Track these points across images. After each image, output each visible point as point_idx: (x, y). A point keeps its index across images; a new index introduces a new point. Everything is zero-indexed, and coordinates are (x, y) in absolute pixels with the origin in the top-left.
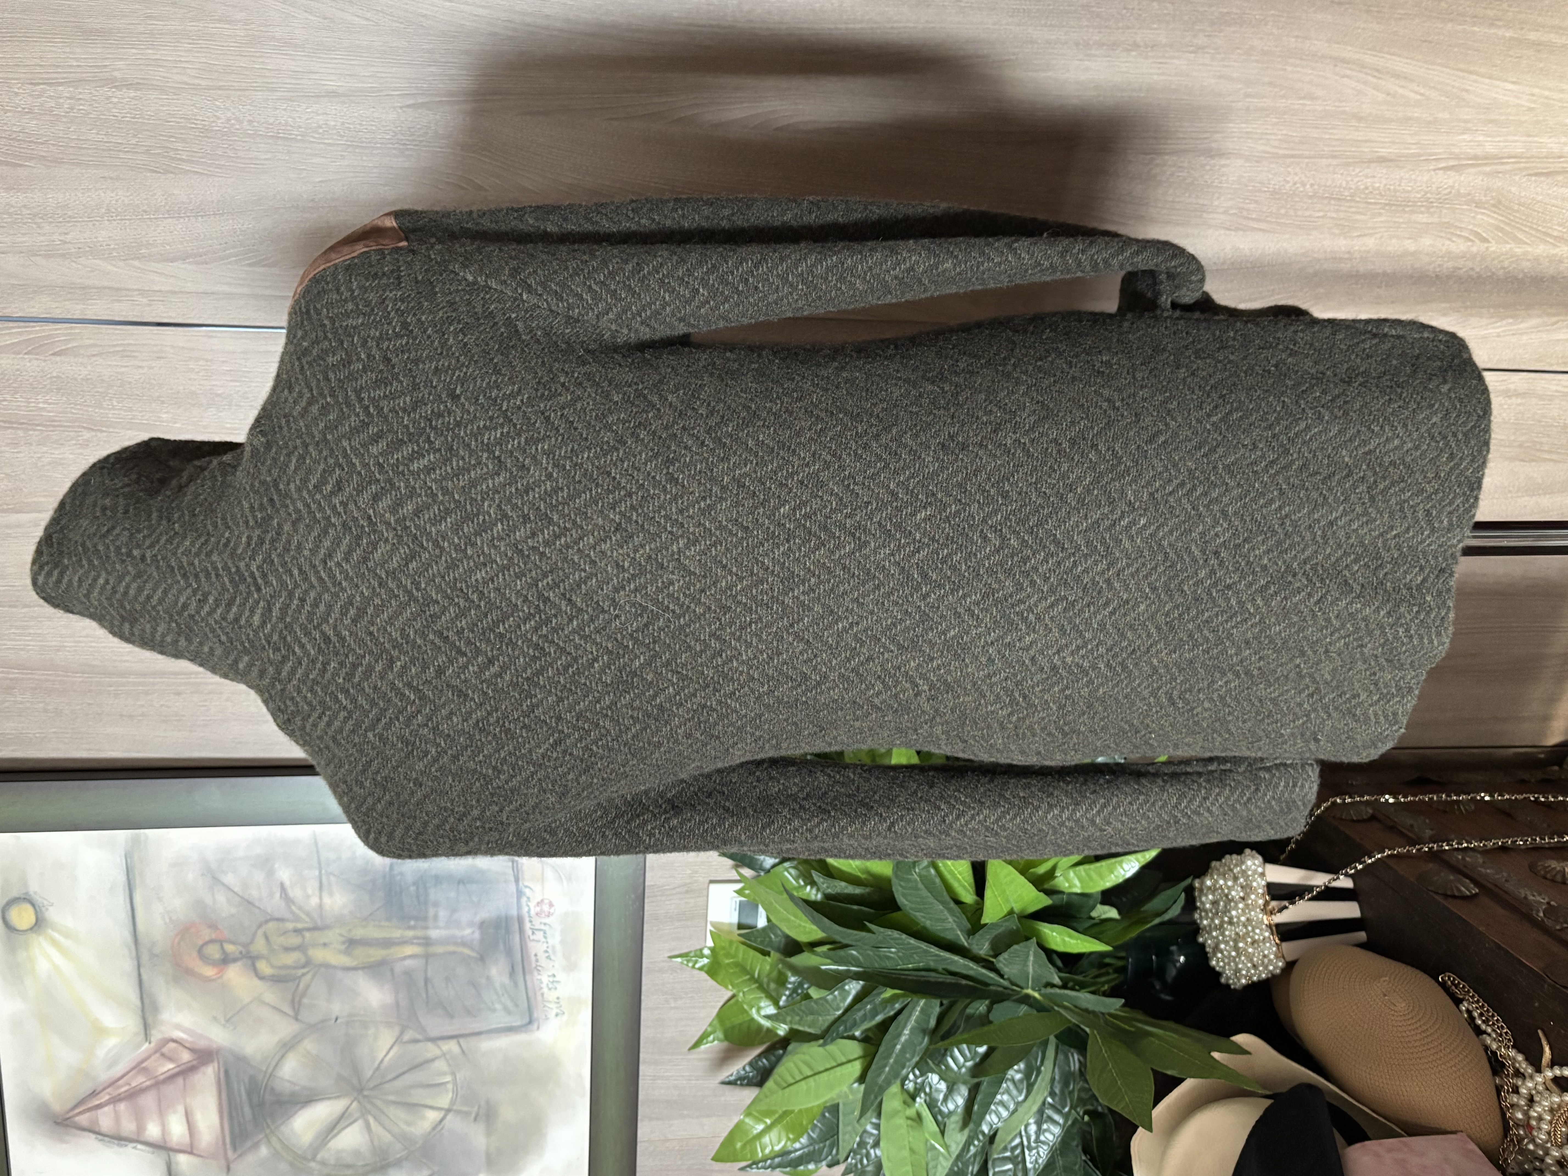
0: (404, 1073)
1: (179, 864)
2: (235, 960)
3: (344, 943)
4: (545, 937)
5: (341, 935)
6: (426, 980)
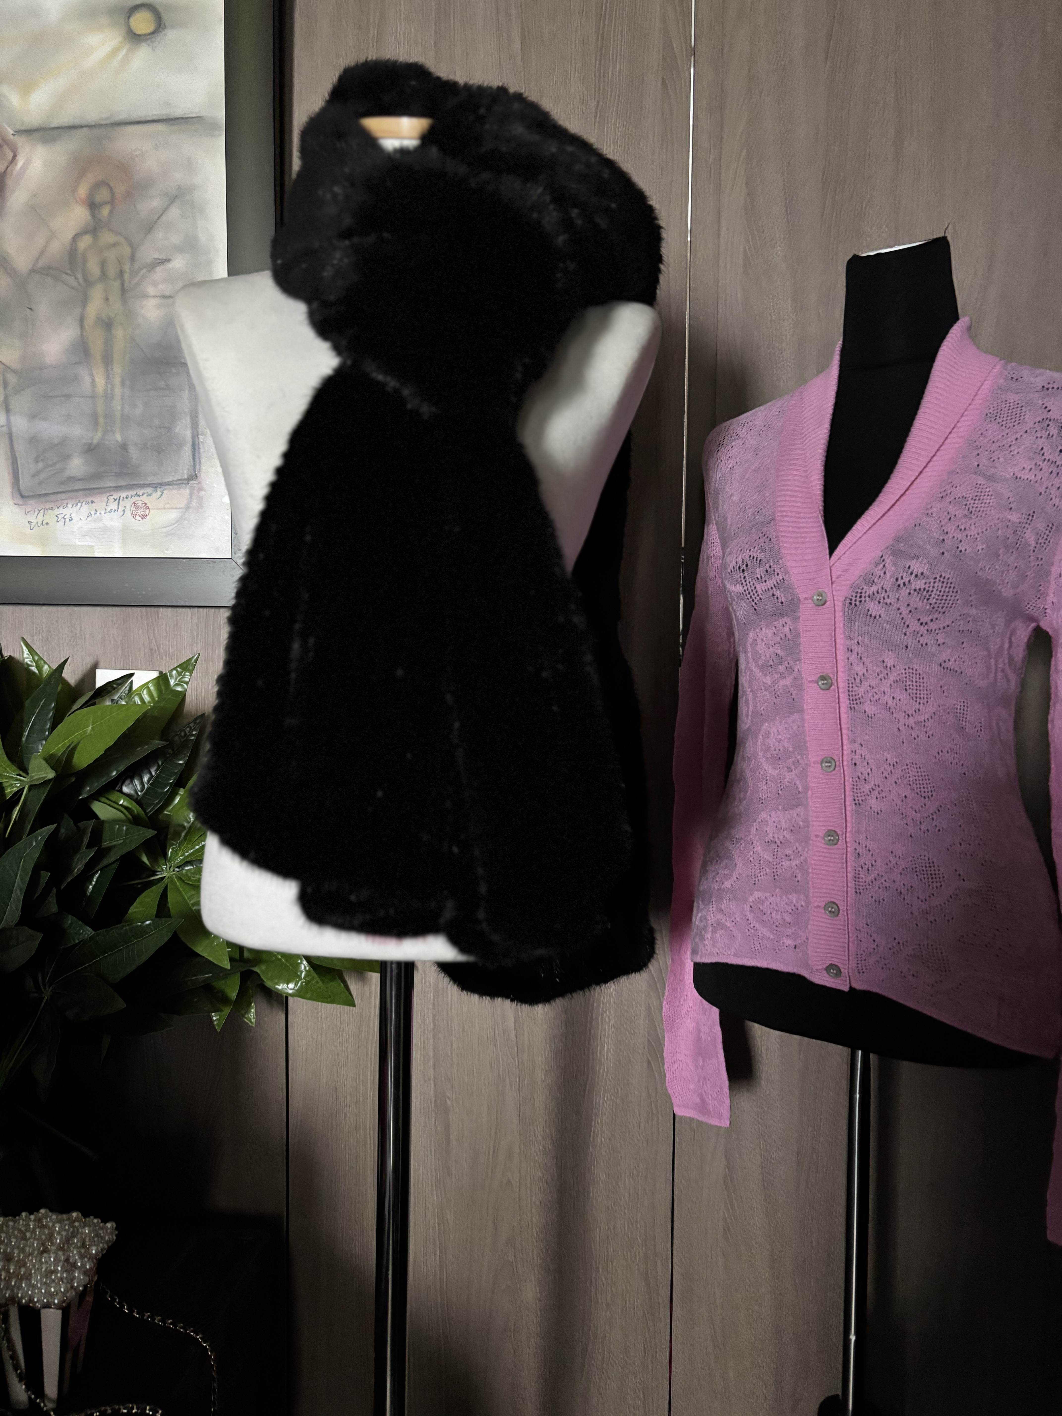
1: (189, 165)
2: (93, 215)
3: (109, 317)
4: (110, 512)
5: (116, 315)
6: (68, 396)
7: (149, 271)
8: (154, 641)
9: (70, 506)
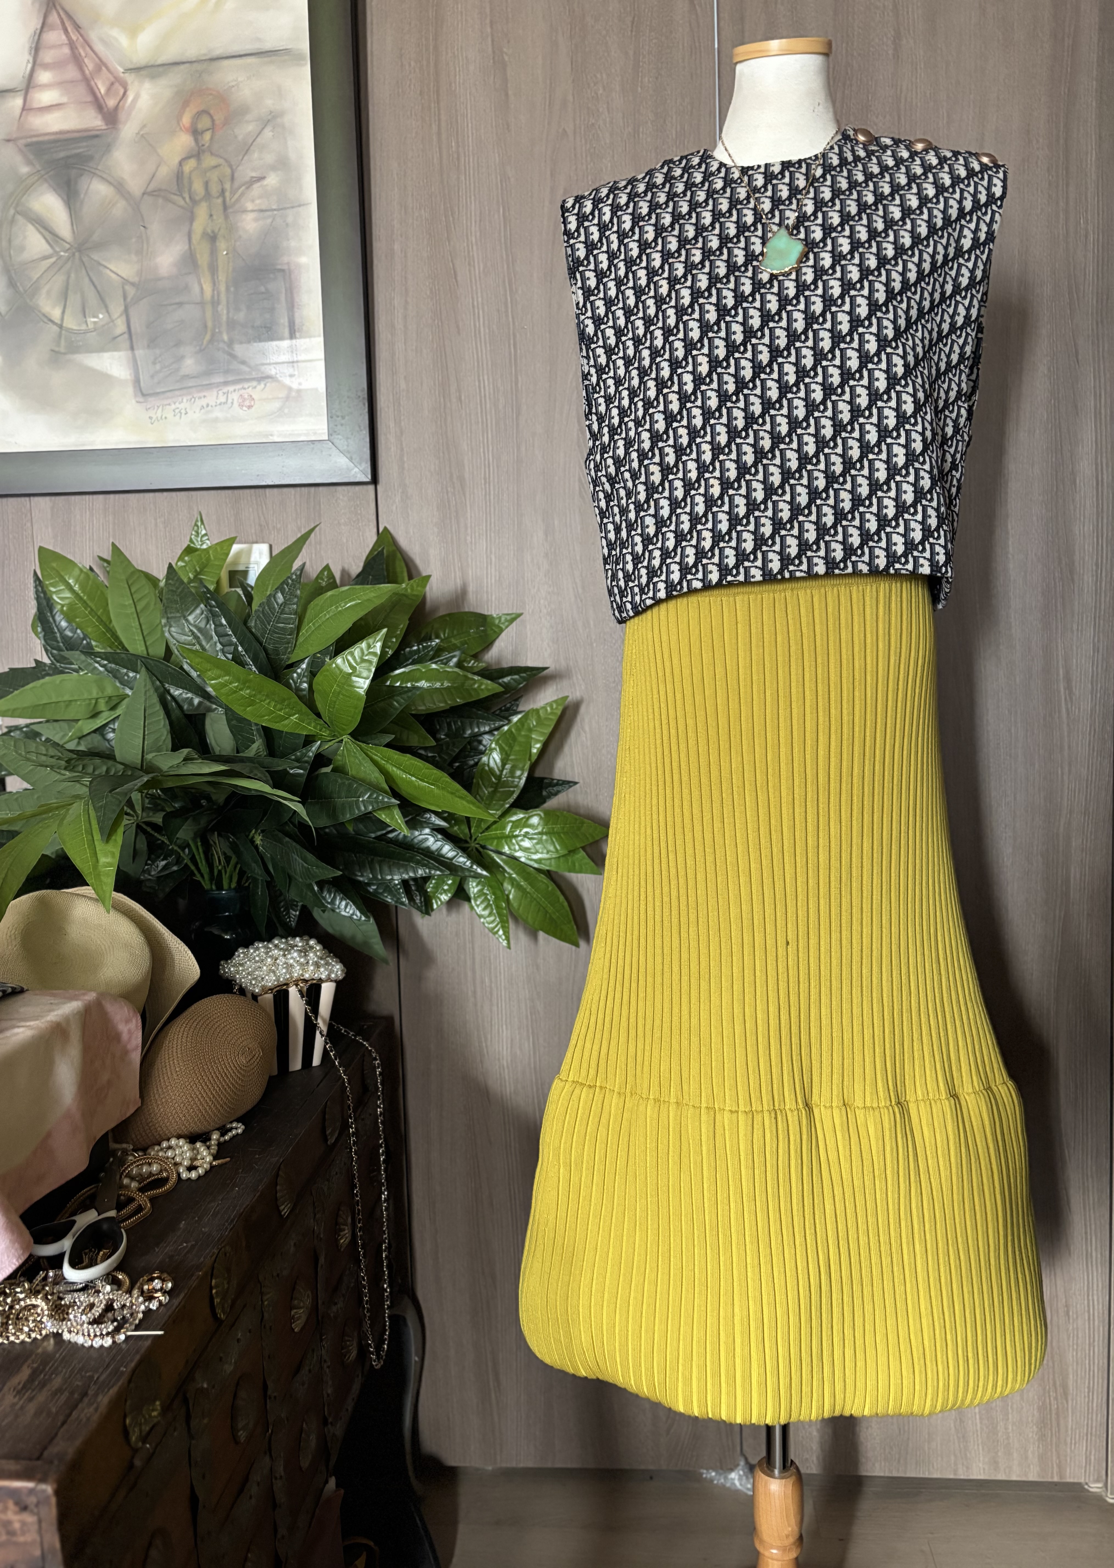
0: (95, 287)
1: (280, 92)
2: (196, 141)
3: (213, 232)
4: (220, 404)
5: (220, 229)
6: (180, 304)
8: (263, 519)
9: (185, 401)
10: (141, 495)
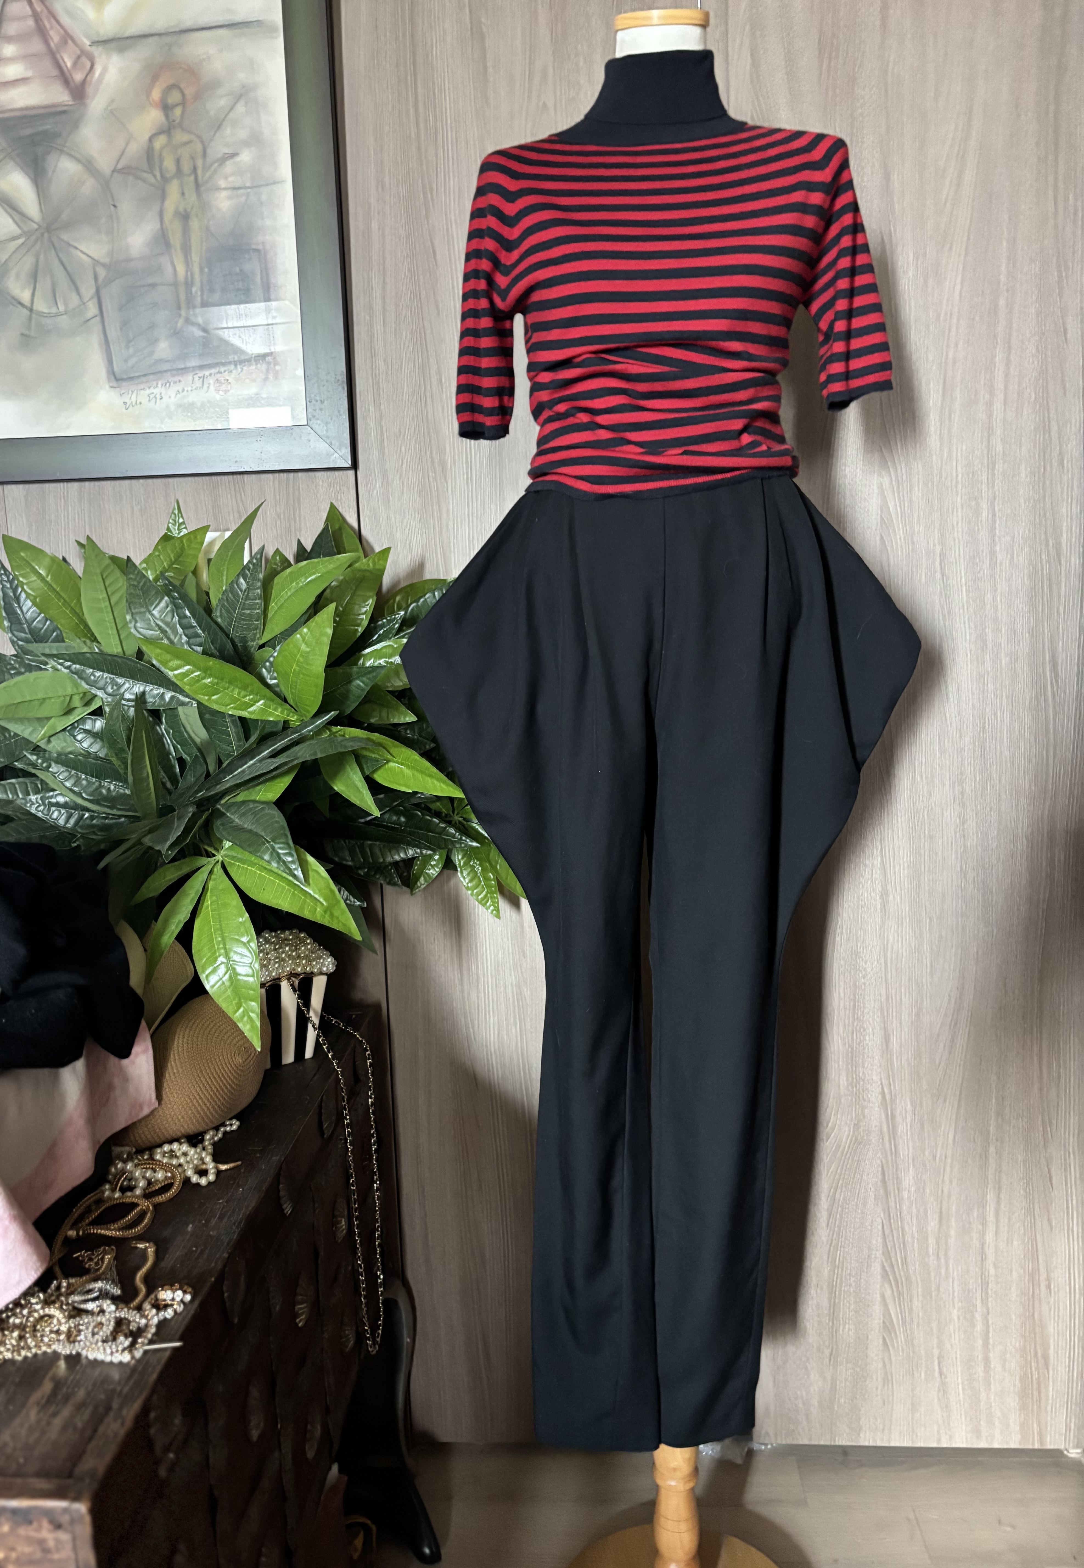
0: (65, 268)
1: (252, 66)
2: (167, 116)
3: (185, 210)
4: (196, 388)
5: (192, 208)
6: (154, 285)
7: (220, 165)
8: (241, 505)
9: (160, 385)
10: (118, 482)
